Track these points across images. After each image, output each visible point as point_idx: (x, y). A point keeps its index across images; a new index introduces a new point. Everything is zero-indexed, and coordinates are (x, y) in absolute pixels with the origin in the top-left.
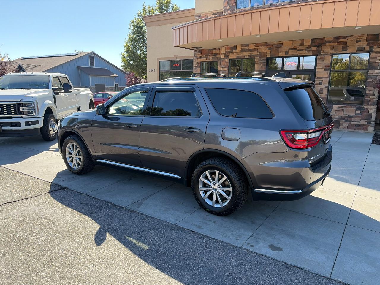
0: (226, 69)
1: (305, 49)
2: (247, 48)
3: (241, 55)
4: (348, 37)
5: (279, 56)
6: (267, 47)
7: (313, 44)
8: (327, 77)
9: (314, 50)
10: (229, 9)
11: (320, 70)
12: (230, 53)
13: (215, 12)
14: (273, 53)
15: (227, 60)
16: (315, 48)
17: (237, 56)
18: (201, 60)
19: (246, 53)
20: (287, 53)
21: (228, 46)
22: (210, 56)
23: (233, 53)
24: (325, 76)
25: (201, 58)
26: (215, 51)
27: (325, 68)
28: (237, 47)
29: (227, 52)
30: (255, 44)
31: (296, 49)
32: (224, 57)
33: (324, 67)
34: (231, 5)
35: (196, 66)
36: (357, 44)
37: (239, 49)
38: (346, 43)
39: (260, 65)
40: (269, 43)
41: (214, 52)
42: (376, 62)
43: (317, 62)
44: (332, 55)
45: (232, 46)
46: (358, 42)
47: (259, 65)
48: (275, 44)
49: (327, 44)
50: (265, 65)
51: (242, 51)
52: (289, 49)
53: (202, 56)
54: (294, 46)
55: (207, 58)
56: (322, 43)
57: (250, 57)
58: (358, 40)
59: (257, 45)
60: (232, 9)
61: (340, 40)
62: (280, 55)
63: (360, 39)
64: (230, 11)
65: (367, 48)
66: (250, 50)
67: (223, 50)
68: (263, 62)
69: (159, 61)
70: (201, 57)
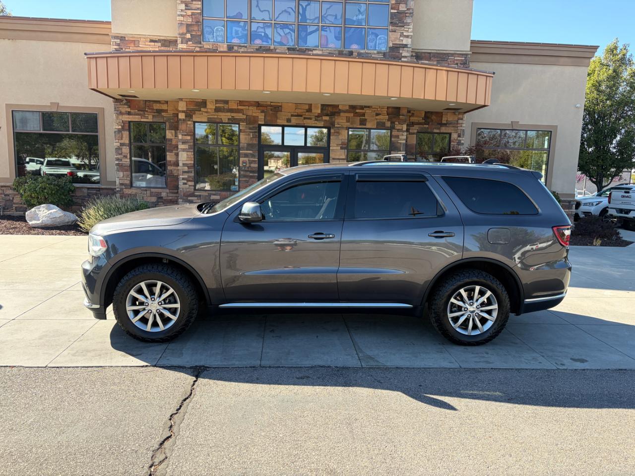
0: (189, 138)
1: (314, 117)
2: (226, 106)
3: (216, 117)
4: (366, 107)
5: (278, 124)
6: (258, 108)
7: (325, 112)
8: (344, 158)
9: (326, 120)
10: (189, 40)
11: (335, 148)
12: (196, 112)
13: (155, 37)
14: (268, 118)
15: (189, 122)
16: (327, 118)
17: (208, 118)
18: (129, 118)
19: (224, 114)
20: (289, 120)
21: (191, 100)
22: (149, 113)
23: (200, 112)
24: (341, 157)
25: (130, 115)
26: (158, 105)
27: (341, 146)
28: (208, 103)
29: (189, 109)
30: (239, 102)
31: (301, 116)
32: (184, 117)
33: (340, 144)
34: (193, 33)
35: (120, 127)
36: (377, 117)
37: (211, 106)
38: (364, 115)
39: (249, 135)
40: (262, 103)
41: (156, 106)
42: (399, 142)
43: (331, 138)
44: (348, 128)
45: (199, 101)
46: (377, 115)
47: (247, 135)
48: (271, 106)
49: (342, 114)
50: (256, 135)
51: (217, 110)
52: (292, 116)
53: (132, 111)
54: (299, 111)
55: (143, 116)
56: (335, 112)
57: (231, 121)
58: (378, 112)
59: (241, 103)
60: (196, 41)
61: (357, 111)
62: (279, 122)
63: (380, 112)
64: (191, 43)
65: (388, 124)
66: (231, 111)
67: (182, 106)
68: (253, 131)
69: (12, 111)
70: (129, 113)
